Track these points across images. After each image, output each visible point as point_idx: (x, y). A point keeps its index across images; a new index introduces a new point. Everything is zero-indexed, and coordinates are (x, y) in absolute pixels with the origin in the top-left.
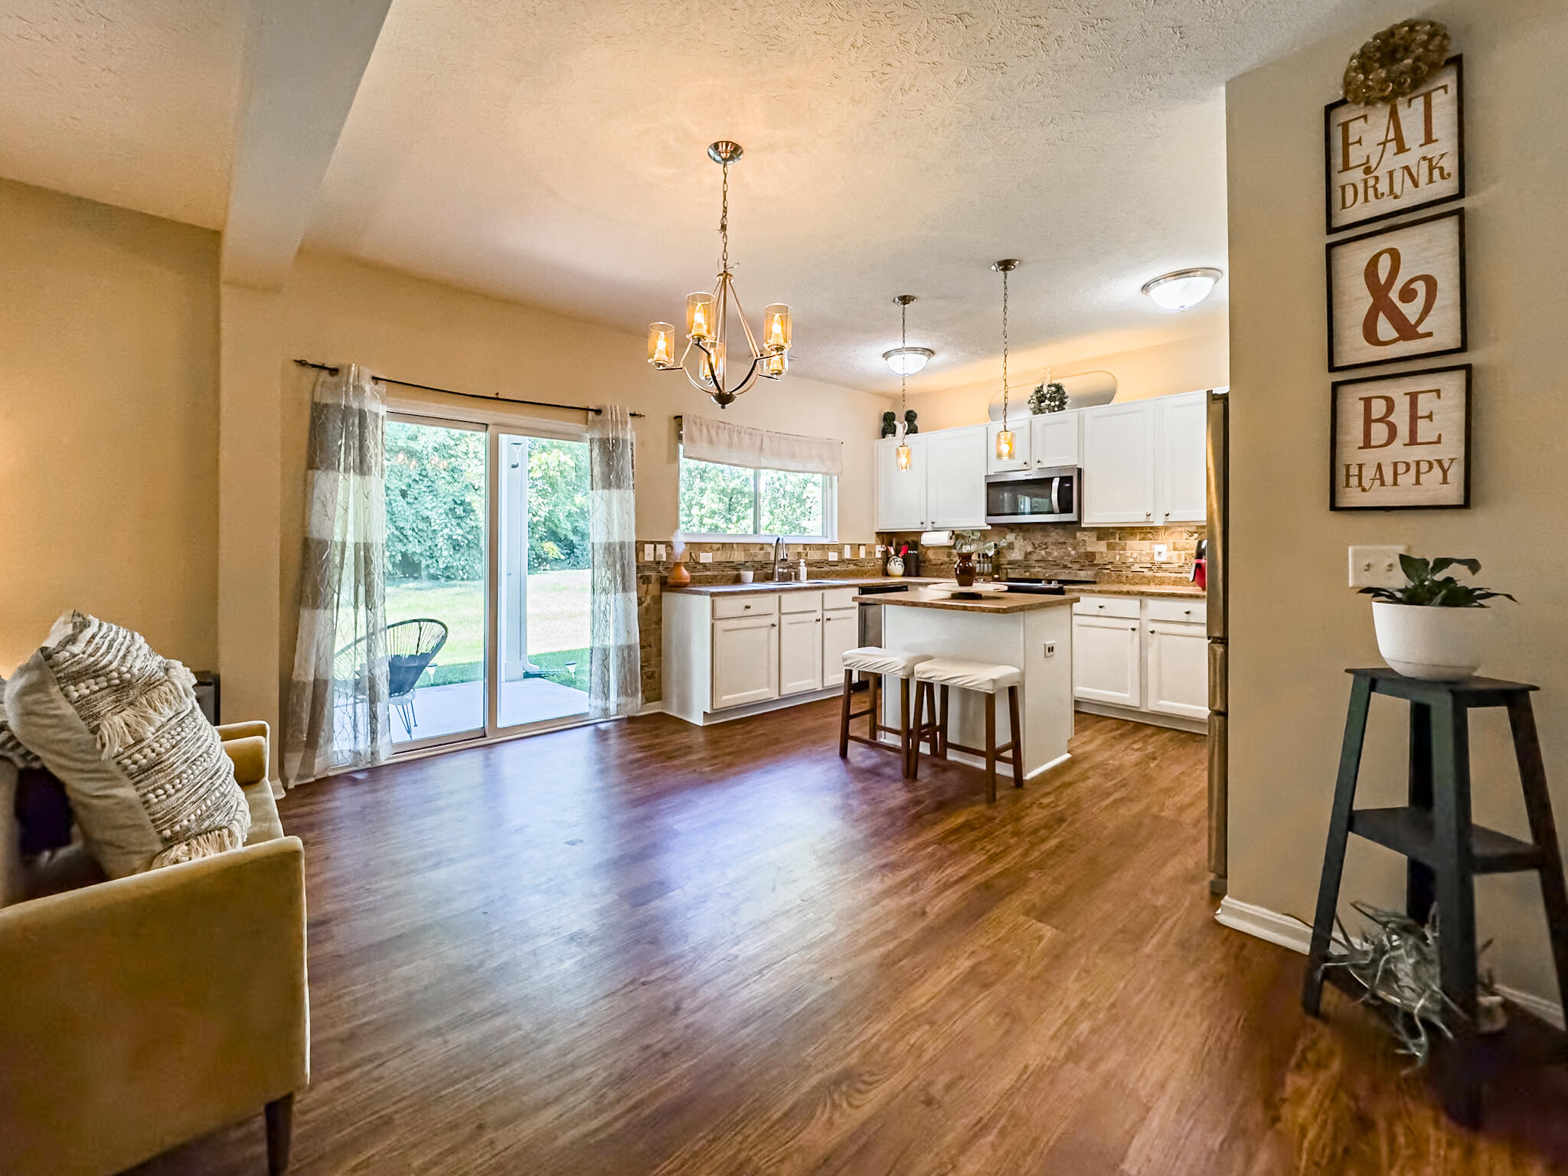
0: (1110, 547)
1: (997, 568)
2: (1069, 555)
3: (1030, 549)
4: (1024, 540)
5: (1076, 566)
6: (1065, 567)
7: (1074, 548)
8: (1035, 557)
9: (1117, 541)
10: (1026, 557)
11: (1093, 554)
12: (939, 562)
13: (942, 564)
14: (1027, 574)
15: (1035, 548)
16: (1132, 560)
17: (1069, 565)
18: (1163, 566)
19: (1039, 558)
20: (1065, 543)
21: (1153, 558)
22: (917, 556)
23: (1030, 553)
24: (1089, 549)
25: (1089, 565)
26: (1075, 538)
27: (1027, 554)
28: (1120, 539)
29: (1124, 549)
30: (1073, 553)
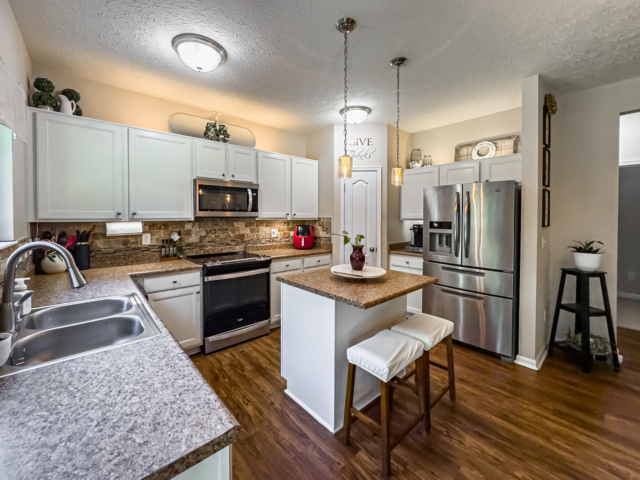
0: (252, 231)
1: (180, 250)
2: (230, 237)
3: (203, 234)
4: (200, 227)
5: (234, 243)
6: (227, 244)
7: (233, 232)
8: (207, 239)
9: (255, 227)
10: (201, 240)
11: (243, 235)
12: (112, 250)
13: (115, 252)
14: (202, 251)
15: (208, 233)
16: (262, 237)
17: (230, 243)
18: (275, 239)
19: (211, 240)
20: (227, 229)
21: (271, 236)
22: (88, 246)
23: (204, 237)
24: (241, 233)
25: (242, 242)
26: (233, 226)
27: (202, 238)
28: (256, 226)
29: (258, 232)
30: (232, 235)
